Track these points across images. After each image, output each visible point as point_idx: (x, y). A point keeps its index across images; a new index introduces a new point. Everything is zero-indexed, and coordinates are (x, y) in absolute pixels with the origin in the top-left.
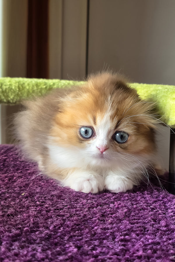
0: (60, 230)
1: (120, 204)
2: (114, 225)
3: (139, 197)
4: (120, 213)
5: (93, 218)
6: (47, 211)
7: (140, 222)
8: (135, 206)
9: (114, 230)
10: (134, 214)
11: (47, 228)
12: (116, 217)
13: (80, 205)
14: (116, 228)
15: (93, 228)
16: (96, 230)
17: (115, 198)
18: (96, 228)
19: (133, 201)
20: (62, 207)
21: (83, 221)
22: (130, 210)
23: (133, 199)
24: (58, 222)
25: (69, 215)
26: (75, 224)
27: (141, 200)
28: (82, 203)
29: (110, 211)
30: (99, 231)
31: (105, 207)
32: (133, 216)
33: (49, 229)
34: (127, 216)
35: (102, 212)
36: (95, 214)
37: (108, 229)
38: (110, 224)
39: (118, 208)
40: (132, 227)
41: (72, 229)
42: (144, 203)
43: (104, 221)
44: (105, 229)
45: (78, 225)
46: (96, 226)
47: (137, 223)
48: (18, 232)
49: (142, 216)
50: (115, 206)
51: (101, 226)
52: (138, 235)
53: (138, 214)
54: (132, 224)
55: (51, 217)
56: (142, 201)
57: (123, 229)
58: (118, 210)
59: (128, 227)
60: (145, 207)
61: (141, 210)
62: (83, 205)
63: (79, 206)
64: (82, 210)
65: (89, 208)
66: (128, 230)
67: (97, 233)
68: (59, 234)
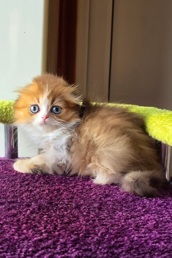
0: (106, 237)
1: (149, 217)
2: (147, 235)
3: (164, 211)
4: (150, 224)
5: (129, 228)
6: (93, 221)
7: (166, 233)
8: (161, 219)
9: (147, 238)
10: (161, 226)
11: (97, 235)
12: (147, 228)
13: (117, 216)
14: (148, 237)
15: (130, 236)
16: (134, 237)
17: (145, 211)
18: (133, 236)
19: (159, 214)
20: (104, 218)
21: (122, 230)
22: (158, 222)
23: (159, 213)
24: (103, 230)
25: (111, 225)
26: (117, 233)
27: (166, 213)
28: (119, 215)
29: (142, 223)
30: (136, 238)
31: (138, 219)
32: (160, 227)
33: (98, 236)
34: (156, 227)
35: (135, 223)
36: (131, 224)
37: (142, 237)
38: (143, 233)
39: (148, 220)
40: (161, 237)
41: (115, 236)
42: (168, 216)
43: (139, 231)
44: (140, 237)
45: (119, 233)
46: (132, 234)
47: (164, 233)
48: (75, 237)
49: (167, 227)
50: (145, 218)
51: (137, 235)
52: (165, 243)
53: (164, 226)
54: (160, 233)
55: (98, 226)
56: (166, 215)
57: (153, 238)
58: (148, 222)
59: (158, 236)
60: (169, 220)
61: (166, 222)
62: (120, 217)
63: (117, 218)
64: (119, 221)
65: (125, 219)
66: (158, 238)
67: (134, 240)
68: (106, 240)
